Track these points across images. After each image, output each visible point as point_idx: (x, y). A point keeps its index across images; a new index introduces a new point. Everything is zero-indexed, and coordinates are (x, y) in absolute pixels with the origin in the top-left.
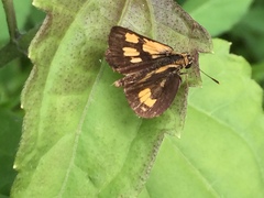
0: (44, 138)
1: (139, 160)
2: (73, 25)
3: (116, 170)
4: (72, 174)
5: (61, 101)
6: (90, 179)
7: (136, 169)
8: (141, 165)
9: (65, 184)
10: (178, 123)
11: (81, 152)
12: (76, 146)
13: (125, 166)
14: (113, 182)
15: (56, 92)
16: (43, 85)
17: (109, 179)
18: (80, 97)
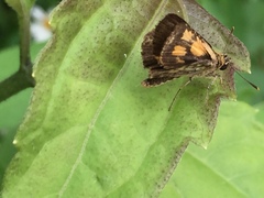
0: (53, 119)
1: (157, 166)
2: (101, 10)
3: (129, 174)
4: (77, 171)
5: (77, 85)
6: (98, 179)
7: (153, 174)
8: (158, 172)
9: (68, 181)
10: (205, 133)
11: (92, 149)
12: (86, 140)
13: (140, 170)
14: (124, 186)
15: (72, 73)
16: (60, 60)
17: (121, 182)
18: (98, 88)
